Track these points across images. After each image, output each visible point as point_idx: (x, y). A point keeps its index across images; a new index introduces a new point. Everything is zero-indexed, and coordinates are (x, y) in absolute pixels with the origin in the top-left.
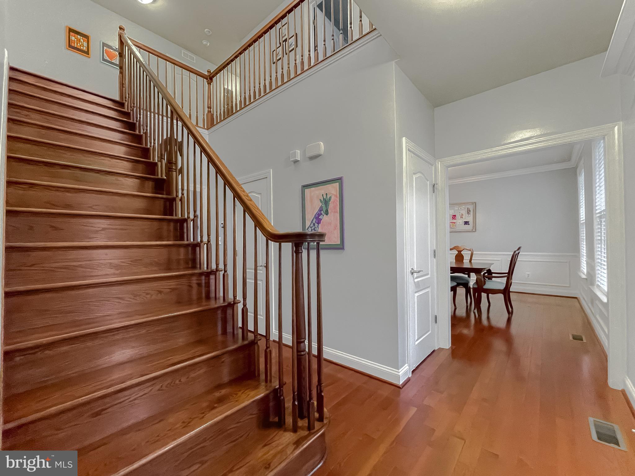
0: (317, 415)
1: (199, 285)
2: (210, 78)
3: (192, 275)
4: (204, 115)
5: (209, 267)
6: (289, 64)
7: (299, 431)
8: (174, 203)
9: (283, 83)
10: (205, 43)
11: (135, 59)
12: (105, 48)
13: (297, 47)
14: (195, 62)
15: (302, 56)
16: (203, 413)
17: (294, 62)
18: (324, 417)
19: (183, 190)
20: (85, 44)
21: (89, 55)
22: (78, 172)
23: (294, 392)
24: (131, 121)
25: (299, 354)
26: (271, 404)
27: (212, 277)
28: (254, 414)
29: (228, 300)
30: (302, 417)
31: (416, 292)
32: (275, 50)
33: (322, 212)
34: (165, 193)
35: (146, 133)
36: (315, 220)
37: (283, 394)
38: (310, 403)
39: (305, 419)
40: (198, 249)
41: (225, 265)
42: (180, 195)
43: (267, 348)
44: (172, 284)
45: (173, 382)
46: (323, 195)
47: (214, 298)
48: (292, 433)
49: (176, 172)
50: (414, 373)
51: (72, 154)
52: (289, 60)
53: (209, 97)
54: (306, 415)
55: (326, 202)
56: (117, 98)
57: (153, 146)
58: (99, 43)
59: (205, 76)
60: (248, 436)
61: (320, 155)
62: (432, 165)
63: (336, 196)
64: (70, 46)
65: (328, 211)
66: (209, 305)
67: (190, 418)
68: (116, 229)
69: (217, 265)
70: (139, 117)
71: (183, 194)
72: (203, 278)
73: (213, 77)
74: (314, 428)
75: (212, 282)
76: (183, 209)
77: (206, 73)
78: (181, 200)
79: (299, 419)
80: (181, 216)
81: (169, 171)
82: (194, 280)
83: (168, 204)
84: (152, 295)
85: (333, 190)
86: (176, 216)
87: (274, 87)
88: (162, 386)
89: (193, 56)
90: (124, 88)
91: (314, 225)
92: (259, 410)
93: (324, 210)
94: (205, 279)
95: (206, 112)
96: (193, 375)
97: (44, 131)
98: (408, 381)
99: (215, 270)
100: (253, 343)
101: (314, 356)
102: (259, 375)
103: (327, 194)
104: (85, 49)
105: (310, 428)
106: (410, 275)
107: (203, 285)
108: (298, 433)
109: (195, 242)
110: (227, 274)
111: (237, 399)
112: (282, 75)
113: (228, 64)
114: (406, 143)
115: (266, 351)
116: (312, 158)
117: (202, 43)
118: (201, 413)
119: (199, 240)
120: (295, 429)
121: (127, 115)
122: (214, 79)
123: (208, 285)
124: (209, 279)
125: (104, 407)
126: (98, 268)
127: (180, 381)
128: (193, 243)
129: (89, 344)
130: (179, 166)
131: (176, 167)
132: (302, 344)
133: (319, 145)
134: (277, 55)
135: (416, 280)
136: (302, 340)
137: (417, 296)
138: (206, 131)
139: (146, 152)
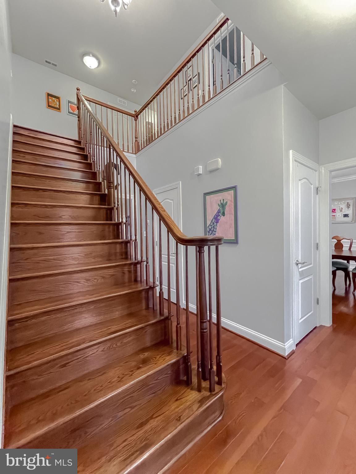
0: (216, 379)
1: (130, 272)
2: (136, 116)
3: (125, 265)
4: (133, 144)
5: (136, 258)
6: (193, 99)
7: (203, 391)
8: (113, 211)
9: (189, 115)
10: (132, 90)
11: (87, 110)
12: (70, 104)
13: (199, 83)
14: (126, 105)
15: (203, 91)
16: (132, 371)
17: (197, 97)
18: (223, 381)
19: (118, 202)
20: (58, 103)
21: (60, 110)
22: (52, 193)
23: (198, 361)
24: (85, 154)
25: (202, 331)
26: (181, 367)
27: (139, 266)
28: (169, 374)
29: (149, 284)
30: (205, 379)
31: (300, 280)
32: (182, 89)
33: (220, 214)
34: (107, 204)
35: (94, 162)
36: (214, 220)
37: (190, 361)
38: (211, 371)
39: (207, 381)
40: (129, 244)
41: (147, 258)
42: (116, 206)
43: (178, 324)
44: (111, 271)
45: (112, 346)
46: (220, 200)
47: (140, 282)
48: (197, 392)
49: (113, 188)
50: (298, 346)
51: (49, 181)
52: (193, 96)
53: (136, 130)
54: (208, 377)
55: (223, 206)
56: (77, 139)
57: (99, 170)
58: (66, 101)
59: (133, 115)
60: (164, 389)
61: (217, 169)
62: (316, 171)
63: (231, 201)
64: (49, 106)
65: (224, 213)
66: (137, 288)
67: (123, 374)
68: (75, 232)
69: (142, 257)
70: (89, 150)
71: (118, 205)
72: (132, 266)
73: (138, 115)
74: (214, 391)
75: (139, 269)
76: (119, 215)
77: (134, 113)
78: (117, 209)
79: (202, 381)
80: (118, 221)
81: (109, 188)
82: (126, 269)
83: (109, 212)
84: (98, 280)
85: (228, 196)
86: (114, 221)
87: (182, 118)
88: (104, 349)
89: (125, 101)
90: (81, 131)
91: (213, 223)
92: (172, 371)
93: (221, 212)
94: (134, 268)
95: (134, 141)
96: (125, 341)
97: (33, 167)
98: (293, 353)
99: (140, 261)
100: (167, 318)
101: (214, 323)
102: (172, 343)
103: (223, 200)
104: (58, 106)
105: (211, 390)
106: (295, 266)
107: (133, 272)
108: (202, 393)
109: (127, 240)
110: (149, 265)
111: (156, 362)
112: (188, 108)
113: (148, 104)
114: (293, 154)
115: (177, 327)
116: (211, 172)
117: (131, 91)
118: (130, 371)
119: (129, 239)
120: (199, 390)
121: (83, 149)
122: (139, 116)
123: (136, 271)
124: (136, 268)
125: (68, 361)
126: (65, 260)
127: (116, 345)
128: (125, 241)
129: (58, 315)
130: (115, 184)
131: (113, 185)
132: (205, 324)
133: (217, 161)
134: (184, 92)
135: (300, 270)
136: (205, 321)
137: (301, 283)
138: (134, 155)
139: (94, 175)
